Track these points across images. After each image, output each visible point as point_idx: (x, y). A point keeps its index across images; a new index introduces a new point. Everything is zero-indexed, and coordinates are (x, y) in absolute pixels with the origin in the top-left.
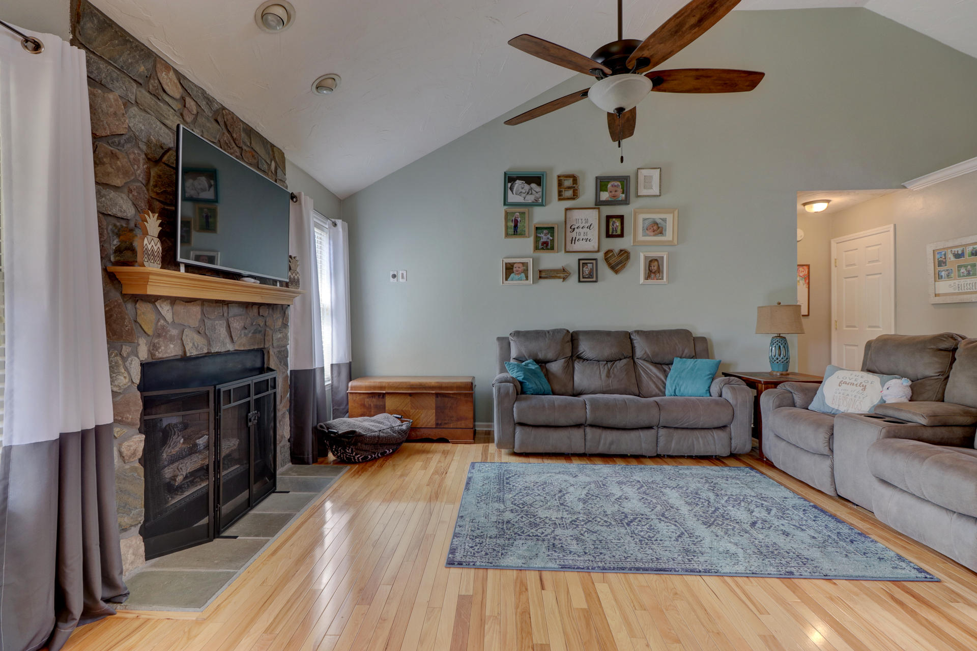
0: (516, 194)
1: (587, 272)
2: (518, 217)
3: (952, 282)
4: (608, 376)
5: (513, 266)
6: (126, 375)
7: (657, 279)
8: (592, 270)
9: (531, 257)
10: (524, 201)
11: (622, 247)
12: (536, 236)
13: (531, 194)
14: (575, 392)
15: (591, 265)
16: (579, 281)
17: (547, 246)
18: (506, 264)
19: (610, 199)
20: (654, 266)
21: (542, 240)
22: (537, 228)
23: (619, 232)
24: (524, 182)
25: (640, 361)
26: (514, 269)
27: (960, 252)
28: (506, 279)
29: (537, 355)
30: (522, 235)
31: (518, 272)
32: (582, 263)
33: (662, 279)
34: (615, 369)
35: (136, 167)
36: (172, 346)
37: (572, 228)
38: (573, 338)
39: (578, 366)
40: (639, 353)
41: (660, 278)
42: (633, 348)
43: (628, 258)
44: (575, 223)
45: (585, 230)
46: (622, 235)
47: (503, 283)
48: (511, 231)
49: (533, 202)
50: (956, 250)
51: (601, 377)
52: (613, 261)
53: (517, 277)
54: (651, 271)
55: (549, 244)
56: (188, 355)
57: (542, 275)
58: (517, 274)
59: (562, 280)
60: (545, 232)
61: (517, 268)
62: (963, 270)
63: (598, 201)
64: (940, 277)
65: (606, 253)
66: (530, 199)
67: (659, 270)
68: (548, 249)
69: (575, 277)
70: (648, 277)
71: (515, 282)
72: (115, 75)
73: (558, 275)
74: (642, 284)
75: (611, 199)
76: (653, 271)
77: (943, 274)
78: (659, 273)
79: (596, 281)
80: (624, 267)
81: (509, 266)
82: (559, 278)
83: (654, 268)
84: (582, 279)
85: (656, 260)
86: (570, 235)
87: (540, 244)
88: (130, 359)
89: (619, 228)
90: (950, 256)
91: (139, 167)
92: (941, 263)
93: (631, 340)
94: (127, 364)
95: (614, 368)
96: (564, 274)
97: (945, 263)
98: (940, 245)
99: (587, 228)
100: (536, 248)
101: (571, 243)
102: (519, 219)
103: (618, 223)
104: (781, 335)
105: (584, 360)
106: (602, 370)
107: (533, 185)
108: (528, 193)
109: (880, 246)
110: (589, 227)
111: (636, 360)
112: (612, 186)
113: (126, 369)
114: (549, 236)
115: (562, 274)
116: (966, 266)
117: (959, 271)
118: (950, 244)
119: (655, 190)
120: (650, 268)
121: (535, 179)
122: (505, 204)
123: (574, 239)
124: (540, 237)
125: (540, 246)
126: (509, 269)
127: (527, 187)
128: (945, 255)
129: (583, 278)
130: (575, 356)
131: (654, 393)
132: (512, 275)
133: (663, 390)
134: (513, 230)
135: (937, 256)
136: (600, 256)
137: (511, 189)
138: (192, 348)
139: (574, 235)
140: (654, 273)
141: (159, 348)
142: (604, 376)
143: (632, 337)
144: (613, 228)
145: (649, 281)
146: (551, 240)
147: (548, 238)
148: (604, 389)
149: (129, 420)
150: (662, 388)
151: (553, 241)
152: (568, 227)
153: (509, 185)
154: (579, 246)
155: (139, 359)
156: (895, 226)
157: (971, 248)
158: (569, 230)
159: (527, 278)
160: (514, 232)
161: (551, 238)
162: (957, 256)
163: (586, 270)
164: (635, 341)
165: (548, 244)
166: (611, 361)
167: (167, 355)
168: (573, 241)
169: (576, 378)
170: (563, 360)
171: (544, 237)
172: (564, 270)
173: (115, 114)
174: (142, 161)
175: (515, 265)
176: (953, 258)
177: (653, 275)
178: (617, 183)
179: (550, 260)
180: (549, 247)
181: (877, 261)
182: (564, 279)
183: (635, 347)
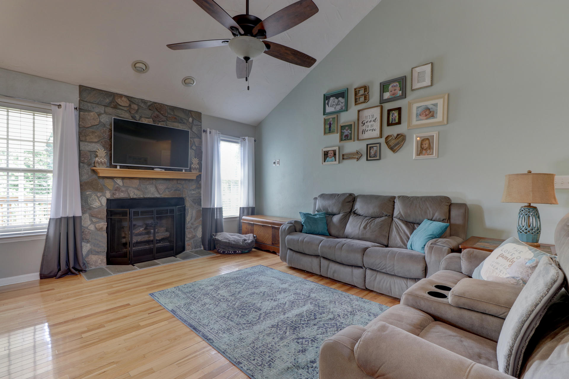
0: (330, 107)
1: (373, 153)
2: (331, 121)
4: (365, 227)
5: (328, 153)
6: (99, 202)
7: (428, 155)
8: (376, 151)
9: (337, 146)
10: (335, 110)
11: (399, 133)
12: (341, 132)
13: (339, 105)
14: (343, 236)
15: (376, 147)
16: (367, 160)
18: (324, 151)
19: (390, 97)
20: (425, 144)
21: (345, 134)
22: (342, 127)
23: (397, 121)
24: (335, 98)
25: (396, 220)
26: (329, 154)
28: (324, 161)
30: (333, 132)
31: (331, 156)
32: (369, 147)
33: (433, 154)
34: (373, 223)
35: (104, 134)
36: (122, 194)
37: (363, 123)
38: (351, 199)
41: (431, 153)
42: (393, 209)
43: (404, 140)
44: (365, 119)
45: (372, 123)
46: (399, 123)
47: (322, 164)
48: (327, 130)
49: (340, 110)
51: (360, 228)
52: (392, 143)
53: (330, 159)
54: (423, 149)
55: (349, 136)
56: (132, 197)
57: (344, 157)
58: (331, 158)
59: (356, 159)
60: (346, 128)
61: (330, 154)
63: (382, 100)
65: (387, 138)
66: (338, 108)
67: (430, 147)
68: (349, 140)
69: (364, 157)
70: (420, 154)
72: (94, 106)
73: (354, 157)
74: (414, 160)
75: (391, 97)
76: (425, 148)
78: (430, 149)
79: (380, 159)
80: (401, 146)
81: (326, 152)
82: (355, 158)
83: (426, 146)
84: (369, 158)
85: (427, 139)
86: (361, 128)
87: (344, 137)
88: (101, 197)
89: (397, 118)
91: (106, 134)
93: (393, 203)
94: (100, 199)
96: (358, 155)
99: (373, 121)
100: (341, 140)
101: (362, 134)
102: (332, 123)
103: (396, 114)
105: (356, 214)
107: (340, 99)
108: (337, 105)
110: (374, 121)
111: (393, 218)
112: (392, 87)
113: (99, 201)
114: (349, 131)
119: (428, 82)
120: (422, 146)
121: (341, 94)
122: (324, 114)
123: (364, 131)
124: (343, 132)
125: (344, 138)
126: (326, 155)
127: (336, 100)
129: (370, 157)
130: (352, 212)
131: (399, 245)
132: (328, 159)
133: (406, 243)
134: (328, 130)
136: (382, 140)
137: (328, 104)
138: (134, 195)
139: (364, 127)
140: (426, 150)
141: (116, 194)
143: (395, 200)
144: (392, 119)
145: (421, 157)
146: (350, 133)
147: (348, 132)
148: (360, 237)
149: (99, 217)
150: (405, 241)
151: (351, 133)
152: (360, 122)
153: (327, 101)
154: (367, 135)
155: (106, 197)
158: (361, 124)
159: (336, 161)
160: (329, 131)
161: (350, 132)
163: (373, 152)
164: (396, 204)
165: (348, 136)
166: (373, 217)
167: (120, 197)
168: (364, 132)
169: (347, 227)
171: (346, 132)
172: (357, 153)
173: (94, 119)
174: (107, 132)
175: (329, 152)
177: (424, 152)
178: (395, 84)
179: (350, 147)
180: (349, 138)
182: (358, 159)
183: (395, 208)
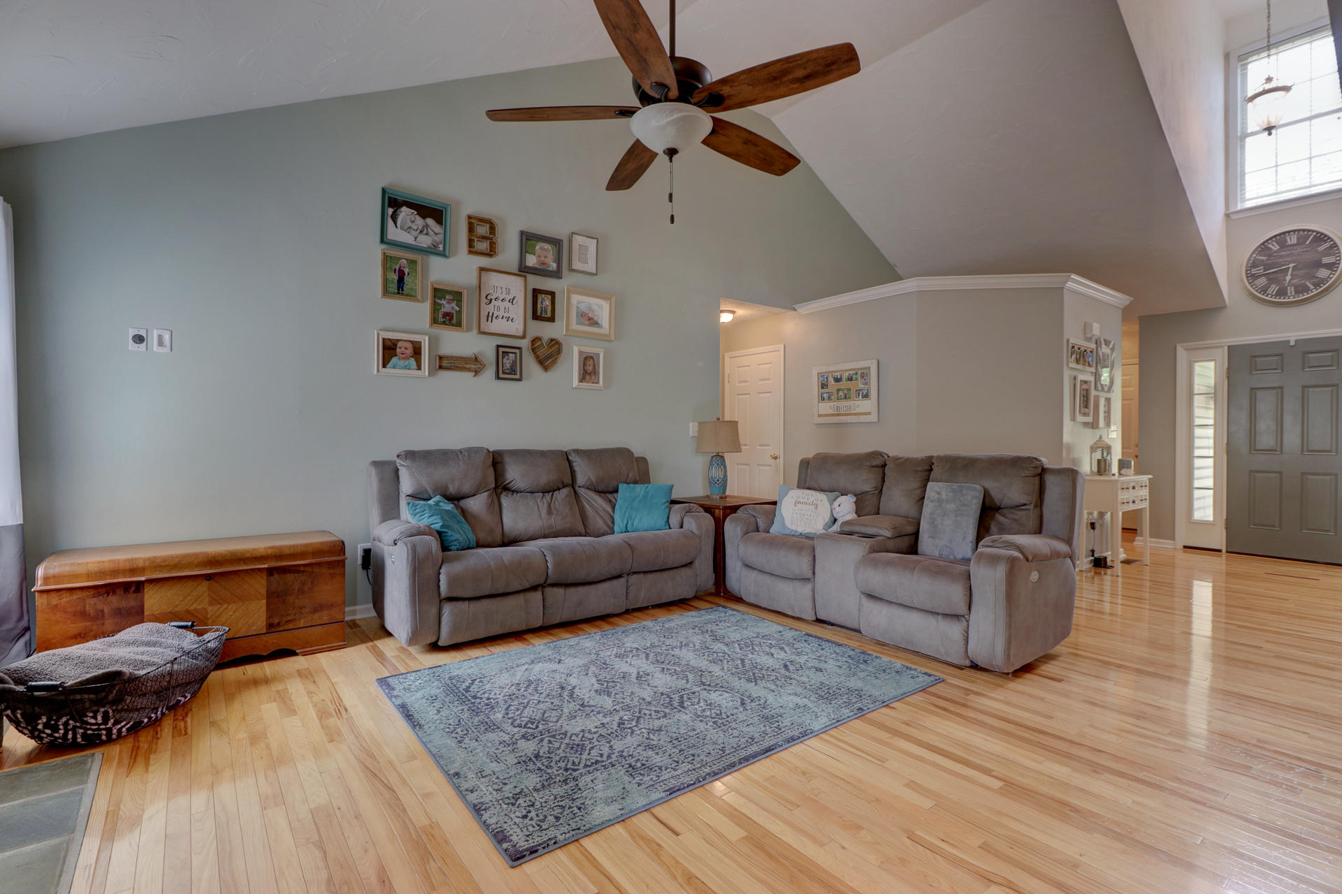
0: (402, 229)
1: (508, 366)
2: (404, 267)
3: (832, 404)
4: (550, 512)
5: (396, 345)
7: (592, 383)
8: (514, 362)
9: (426, 334)
10: (414, 243)
11: (554, 336)
12: (435, 302)
13: (427, 234)
14: (506, 540)
15: (514, 355)
16: (498, 378)
17: (450, 320)
18: (384, 340)
19: (538, 266)
20: (589, 365)
21: (444, 310)
22: (435, 290)
23: (549, 315)
24: (416, 213)
25: (583, 490)
26: (398, 350)
27: (839, 377)
28: (384, 366)
29: (447, 488)
30: (411, 297)
31: (404, 356)
32: (502, 352)
33: (598, 383)
34: (557, 503)
37: (489, 298)
38: (496, 461)
39: (506, 501)
40: (581, 479)
41: (595, 381)
42: (573, 473)
43: (559, 352)
44: (492, 292)
45: (507, 304)
46: (552, 319)
47: (378, 371)
48: (393, 287)
49: (429, 248)
50: (836, 374)
51: (540, 515)
52: (542, 352)
53: (402, 363)
54: (586, 372)
55: (455, 318)
57: (444, 363)
58: (404, 359)
59: (474, 373)
60: (447, 297)
61: (403, 349)
62: (841, 393)
63: (523, 266)
64: (823, 399)
65: (534, 341)
66: (424, 241)
67: (595, 372)
68: (453, 325)
69: (490, 372)
70: (582, 379)
71: (399, 372)
73: (467, 366)
74: (575, 388)
75: (540, 267)
76: (589, 371)
77: (825, 395)
78: (595, 374)
79: (520, 380)
80: (554, 362)
81: (389, 343)
82: (469, 370)
83: (590, 368)
84: (501, 375)
85: (592, 357)
86: (486, 309)
87: (440, 316)
89: (550, 308)
90: (831, 380)
92: (824, 386)
93: (570, 462)
95: (554, 502)
96: (476, 365)
97: (827, 386)
98: (824, 369)
99: (509, 301)
100: (434, 321)
101: (487, 321)
102: (406, 271)
103: (548, 302)
104: (720, 454)
105: (513, 492)
106: (540, 504)
107: (430, 221)
108: (421, 232)
109: (769, 365)
110: (512, 301)
111: (577, 489)
112: (541, 248)
114: (454, 304)
115: (472, 364)
116: (843, 390)
117: (838, 394)
118: (832, 368)
119: (591, 267)
120: (585, 367)
121: (433, 212)
122: (382, 241)
123: (491, 315)
124: (440, 305)
125: (441, 319)
126: (389, 350)
127: (419, 221)
128: (827, 378)
129: (504, 373)
130: (501, 487)
131: (602, 531)
132: (394, 360)
133: (612, 525)
134: (395, 286)
135: (821, 379)
136: (525, 344)
137: (394, 218)
139: (491, 308)
140: (590, 374)
142: (544, 511)
143: (570, 458)
144: (542, 308)
145: (584, 384)
146: (457, 311)
147: (453, 308)
148: (546, 532)
150: (610, 523)
151: (459, 313)
152: (483, 296)
153: (390, 211)
154: (497, 326)
156: (785, 346)
157: (847, 374)
158: (484, 301)
159: (419, 368)
160: (398, 290)
161: (458, 309)
162: (837, 380)
163: (507, 363)
164: (574, 464)
165: (453, 316)
166: (549, 490)
168: (490, 318)
169: (505, 520)
170: (486, 494)
171: (447, 306)
172: (476, 359)
175: (400, 344)
176: (833, 382)
177: (588, 377)
178: (547, 246)
179: (457, 342)
180: (454, 321)
181: (768, 379)
182: (476, 373)
183: (575, 471)
